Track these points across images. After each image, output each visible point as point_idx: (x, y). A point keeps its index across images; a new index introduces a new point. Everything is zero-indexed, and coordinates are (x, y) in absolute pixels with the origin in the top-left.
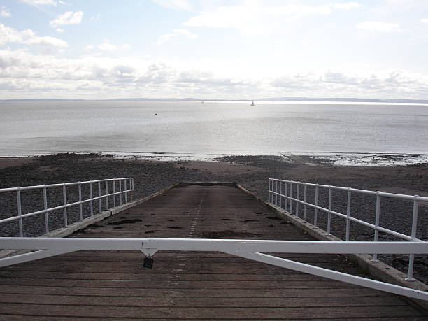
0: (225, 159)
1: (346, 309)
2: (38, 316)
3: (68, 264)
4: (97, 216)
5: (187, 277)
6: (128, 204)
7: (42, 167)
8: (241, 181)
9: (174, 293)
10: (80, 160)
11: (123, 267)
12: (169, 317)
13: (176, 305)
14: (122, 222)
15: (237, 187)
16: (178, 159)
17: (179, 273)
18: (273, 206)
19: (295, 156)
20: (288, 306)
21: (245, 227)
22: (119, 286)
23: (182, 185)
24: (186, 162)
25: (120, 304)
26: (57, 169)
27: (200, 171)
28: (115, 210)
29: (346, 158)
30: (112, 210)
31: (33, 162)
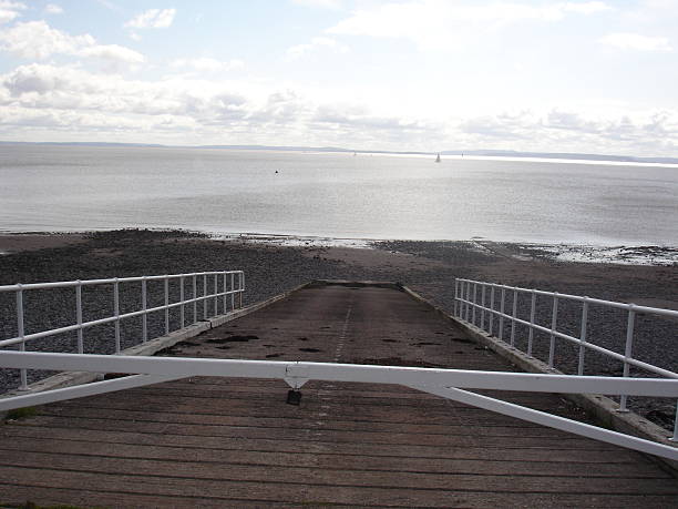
0: (385, 245)
1: (578, 481)
2: (116, 474)
3: (153, 399)
4: (190, 328)
5: (336, 424)
6: (237, 311)
7: (96, 250)
8: (409, 281)
9: (319, 448)
10: (157, 241)
11: (236, 407)
12: (312, 481)
13: (322, 466)
14: (229, 340)
15: (403, 291)
16: (311, 244)
17: (323, 419)
18: (462, 322)
19: (494, 244)
20: (490, 472)
21: (419, 353)
22: (233, 435)
23: (315, 285)
24: (322, 249)
25: (236, 461)
26: (120, 253)
27: (345, 263)
28: (216, 320)
29: (575, 250)
30: (211, 319)
31: (84, 241)
